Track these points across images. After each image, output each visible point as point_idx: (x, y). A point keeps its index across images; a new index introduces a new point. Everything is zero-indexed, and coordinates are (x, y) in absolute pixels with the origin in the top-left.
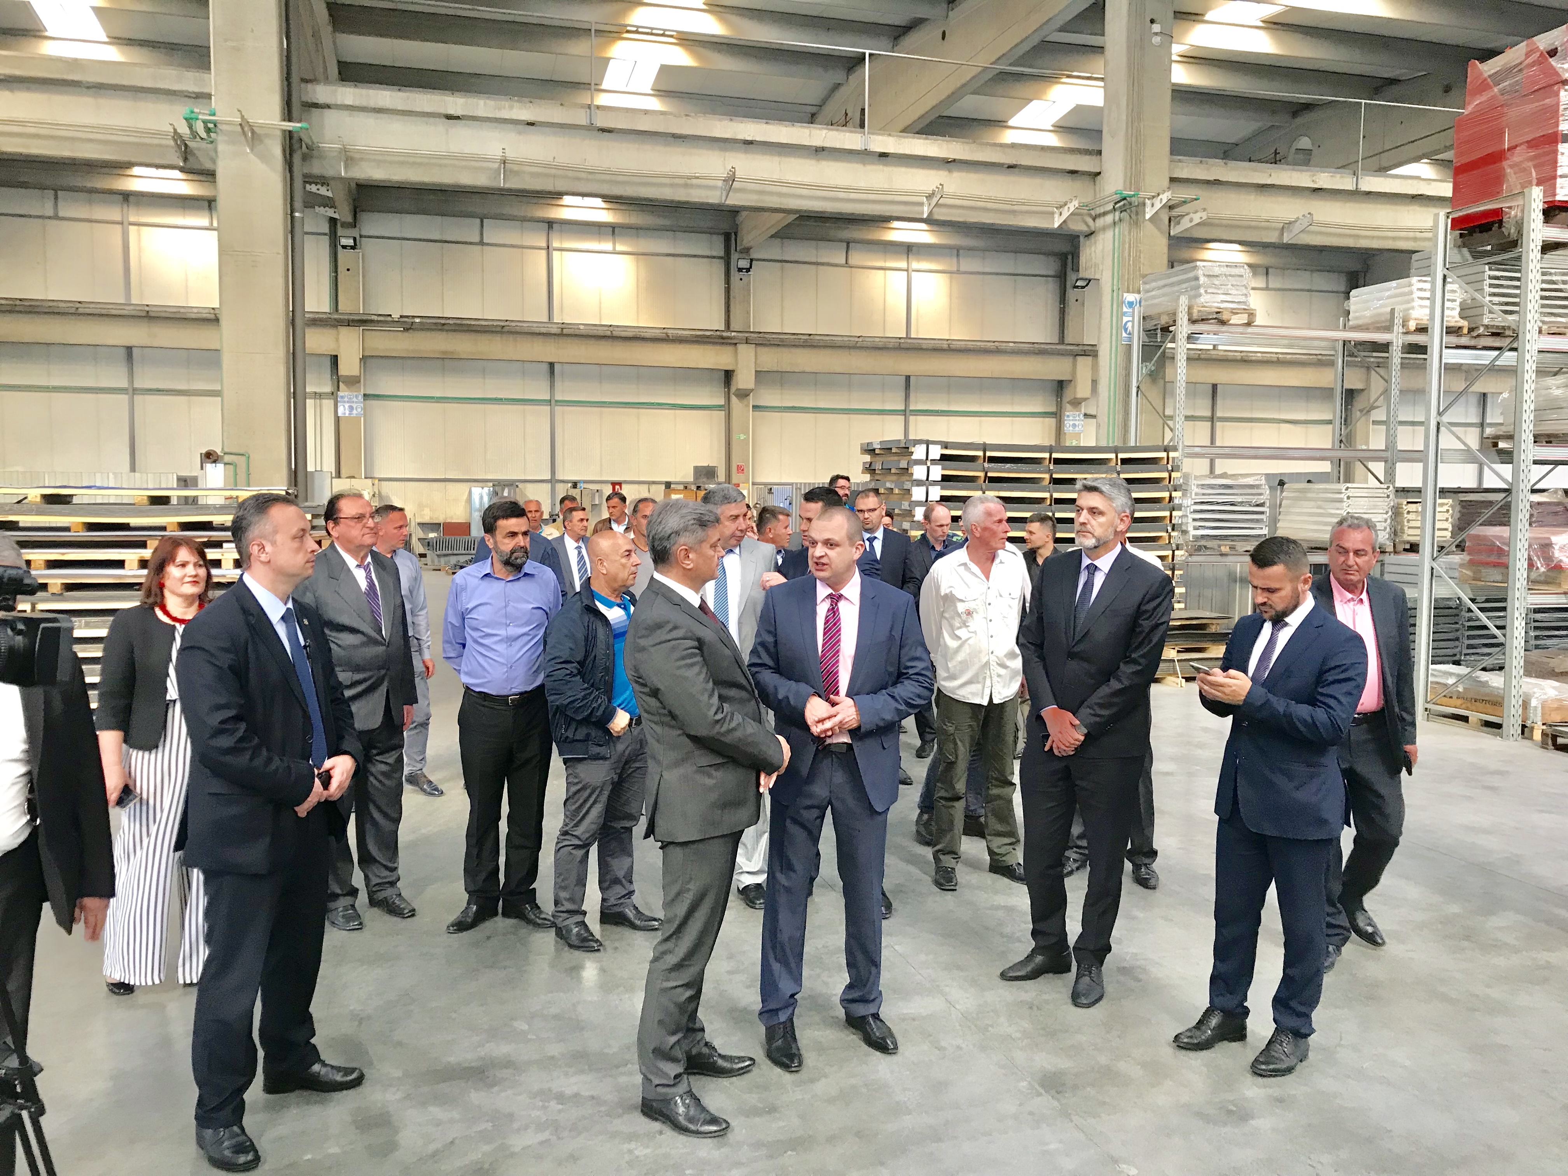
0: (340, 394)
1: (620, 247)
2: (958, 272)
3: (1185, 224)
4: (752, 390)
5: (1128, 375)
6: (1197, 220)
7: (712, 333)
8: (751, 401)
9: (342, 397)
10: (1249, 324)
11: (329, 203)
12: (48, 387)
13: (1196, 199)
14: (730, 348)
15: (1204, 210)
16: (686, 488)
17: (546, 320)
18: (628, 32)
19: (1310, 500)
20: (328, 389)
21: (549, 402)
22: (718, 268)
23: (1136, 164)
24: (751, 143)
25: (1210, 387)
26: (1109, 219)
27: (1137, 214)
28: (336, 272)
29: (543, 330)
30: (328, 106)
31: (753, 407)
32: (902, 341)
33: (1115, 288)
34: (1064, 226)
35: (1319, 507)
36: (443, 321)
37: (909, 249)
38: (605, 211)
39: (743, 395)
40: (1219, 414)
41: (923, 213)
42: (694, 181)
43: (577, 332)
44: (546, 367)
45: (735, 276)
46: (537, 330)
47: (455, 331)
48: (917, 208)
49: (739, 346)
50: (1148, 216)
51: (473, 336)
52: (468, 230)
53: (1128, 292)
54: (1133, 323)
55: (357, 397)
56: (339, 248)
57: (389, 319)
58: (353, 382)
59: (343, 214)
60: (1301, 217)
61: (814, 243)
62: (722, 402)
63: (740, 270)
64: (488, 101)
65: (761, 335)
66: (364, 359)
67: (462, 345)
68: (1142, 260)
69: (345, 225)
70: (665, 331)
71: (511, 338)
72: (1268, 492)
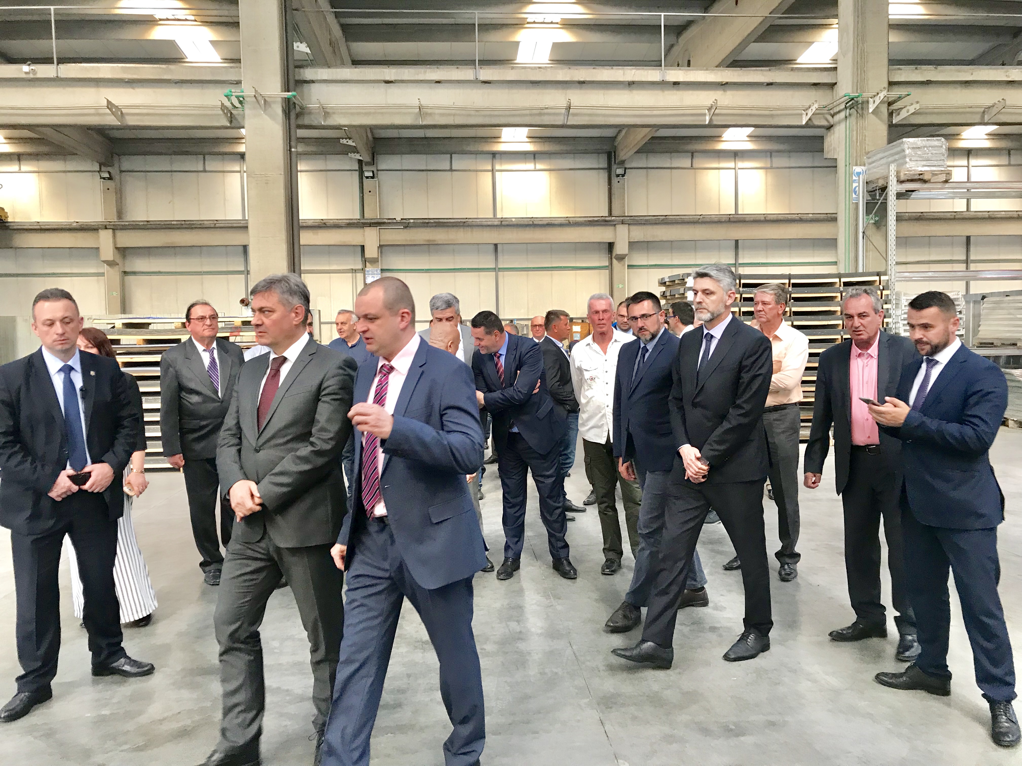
0: (367, 269)
1: (539, 166)
2: (771, 168)
3: (904, 114)
4: (626, 255)
5: (857, 225)
6: (912, 110)
7: (599, 218)
8: (627, 262)
9: (368, 271)
10: (946, 181)
11: (355, 150)
12: (201, 272)
13: (908, 95)
14: (612, 228)
15: (917, 102)
16: (583, 321)
17: (492, 217)
18: (528, 23)
19: (1003, 309)
20: (360, 266)
21: (494, 269)
22: (604, 175)
23: (861, 74)
24: (583, 82)
25: (965, 239)
26: (842, 115)
27: (862, 109)
28: (363, 193)
29: (489, 223)
30: (313, 82)
31: (628, 266)
32: (731, 216)
33: (847, 164)
34: (810, 122)
35: (1009, 314)
36: (427, 221)
37: (736, 155)
38: (529, 144)
39: (621, 258)
40: (972, 257)
41: (705, 121)
42: (546, 111)
43: (511, 223)
44: (492, 247)
45: (615, 180)
46: (485, 223)
47: (436, 226)
48: (701, 118)
49: (617, 226)
50: (871, 111)
51: (445, 230)
52: (442, 162)
53: (856, 165)
54: (859, 186)
55: (376, 271)
56: (364, 178)
57: (395, 221)
58: (374, 261)
59: (366, 158)
60: (997, 102)
61: (668, 155)
62: (607, 264)
63: (618, 176)
64: (410, 70)
65: (632, 218)
66: (381, 247)
67: (439, 235)
68: (867, 142)
69: (368, 164)
70: (567, 219)
71: (469, 229)
72: (964, 303)
